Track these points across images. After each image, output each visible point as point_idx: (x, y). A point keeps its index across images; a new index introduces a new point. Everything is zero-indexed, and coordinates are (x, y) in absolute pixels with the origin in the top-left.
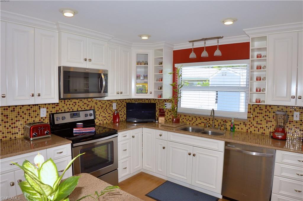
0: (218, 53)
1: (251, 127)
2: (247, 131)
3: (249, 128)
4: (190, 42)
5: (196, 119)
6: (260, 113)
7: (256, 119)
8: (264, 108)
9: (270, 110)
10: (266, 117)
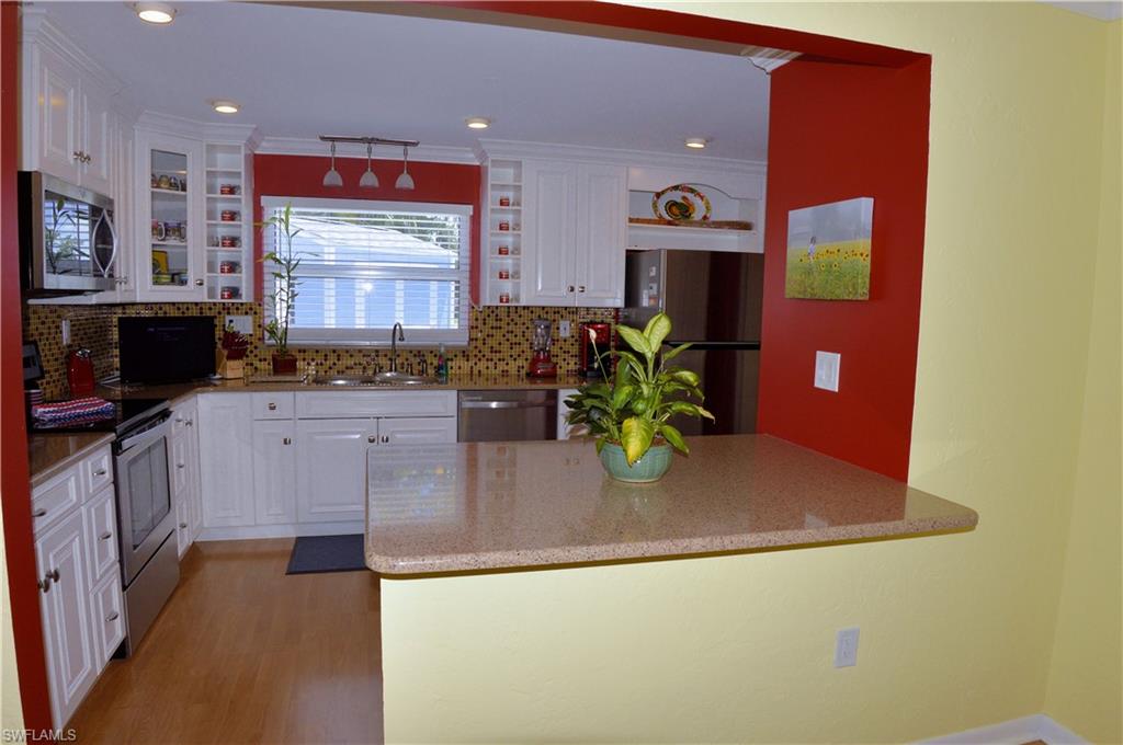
0: (405, 181)
1: (480, 360)
2: (472, 372)
3: (476, 364)
4: (323, 138)
5: (339, 356)
6: (496, 328)
7: (490, 342)
8: (503, 315)
9: (517, 319)
10: (509, 336)
